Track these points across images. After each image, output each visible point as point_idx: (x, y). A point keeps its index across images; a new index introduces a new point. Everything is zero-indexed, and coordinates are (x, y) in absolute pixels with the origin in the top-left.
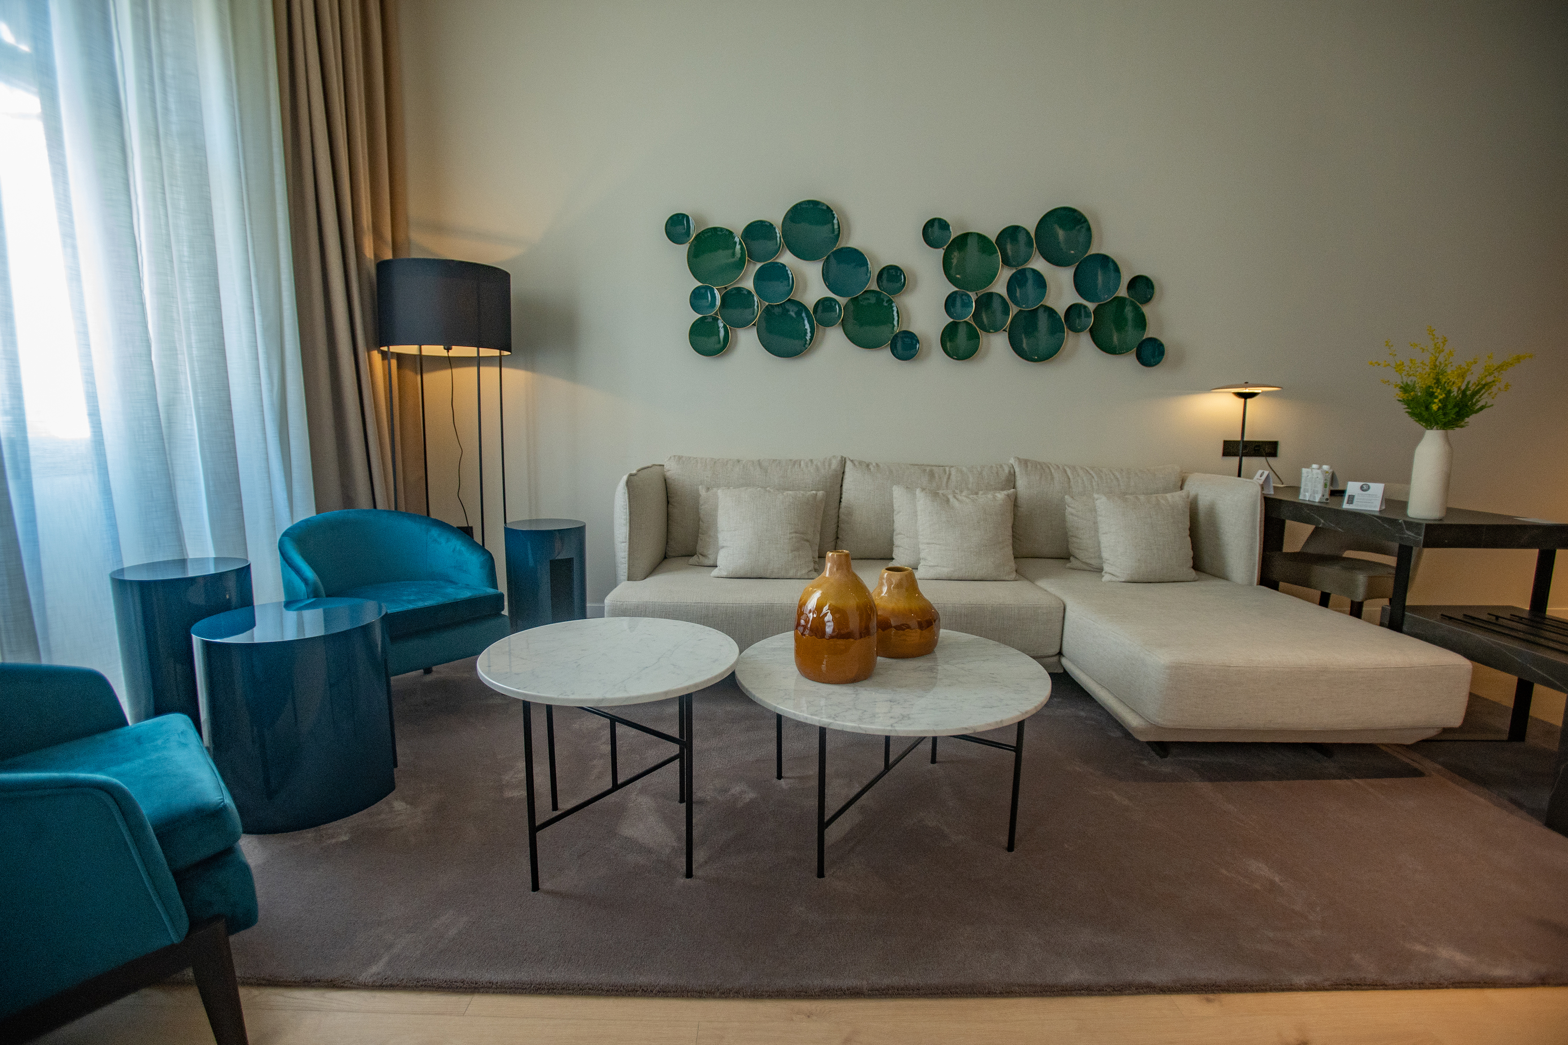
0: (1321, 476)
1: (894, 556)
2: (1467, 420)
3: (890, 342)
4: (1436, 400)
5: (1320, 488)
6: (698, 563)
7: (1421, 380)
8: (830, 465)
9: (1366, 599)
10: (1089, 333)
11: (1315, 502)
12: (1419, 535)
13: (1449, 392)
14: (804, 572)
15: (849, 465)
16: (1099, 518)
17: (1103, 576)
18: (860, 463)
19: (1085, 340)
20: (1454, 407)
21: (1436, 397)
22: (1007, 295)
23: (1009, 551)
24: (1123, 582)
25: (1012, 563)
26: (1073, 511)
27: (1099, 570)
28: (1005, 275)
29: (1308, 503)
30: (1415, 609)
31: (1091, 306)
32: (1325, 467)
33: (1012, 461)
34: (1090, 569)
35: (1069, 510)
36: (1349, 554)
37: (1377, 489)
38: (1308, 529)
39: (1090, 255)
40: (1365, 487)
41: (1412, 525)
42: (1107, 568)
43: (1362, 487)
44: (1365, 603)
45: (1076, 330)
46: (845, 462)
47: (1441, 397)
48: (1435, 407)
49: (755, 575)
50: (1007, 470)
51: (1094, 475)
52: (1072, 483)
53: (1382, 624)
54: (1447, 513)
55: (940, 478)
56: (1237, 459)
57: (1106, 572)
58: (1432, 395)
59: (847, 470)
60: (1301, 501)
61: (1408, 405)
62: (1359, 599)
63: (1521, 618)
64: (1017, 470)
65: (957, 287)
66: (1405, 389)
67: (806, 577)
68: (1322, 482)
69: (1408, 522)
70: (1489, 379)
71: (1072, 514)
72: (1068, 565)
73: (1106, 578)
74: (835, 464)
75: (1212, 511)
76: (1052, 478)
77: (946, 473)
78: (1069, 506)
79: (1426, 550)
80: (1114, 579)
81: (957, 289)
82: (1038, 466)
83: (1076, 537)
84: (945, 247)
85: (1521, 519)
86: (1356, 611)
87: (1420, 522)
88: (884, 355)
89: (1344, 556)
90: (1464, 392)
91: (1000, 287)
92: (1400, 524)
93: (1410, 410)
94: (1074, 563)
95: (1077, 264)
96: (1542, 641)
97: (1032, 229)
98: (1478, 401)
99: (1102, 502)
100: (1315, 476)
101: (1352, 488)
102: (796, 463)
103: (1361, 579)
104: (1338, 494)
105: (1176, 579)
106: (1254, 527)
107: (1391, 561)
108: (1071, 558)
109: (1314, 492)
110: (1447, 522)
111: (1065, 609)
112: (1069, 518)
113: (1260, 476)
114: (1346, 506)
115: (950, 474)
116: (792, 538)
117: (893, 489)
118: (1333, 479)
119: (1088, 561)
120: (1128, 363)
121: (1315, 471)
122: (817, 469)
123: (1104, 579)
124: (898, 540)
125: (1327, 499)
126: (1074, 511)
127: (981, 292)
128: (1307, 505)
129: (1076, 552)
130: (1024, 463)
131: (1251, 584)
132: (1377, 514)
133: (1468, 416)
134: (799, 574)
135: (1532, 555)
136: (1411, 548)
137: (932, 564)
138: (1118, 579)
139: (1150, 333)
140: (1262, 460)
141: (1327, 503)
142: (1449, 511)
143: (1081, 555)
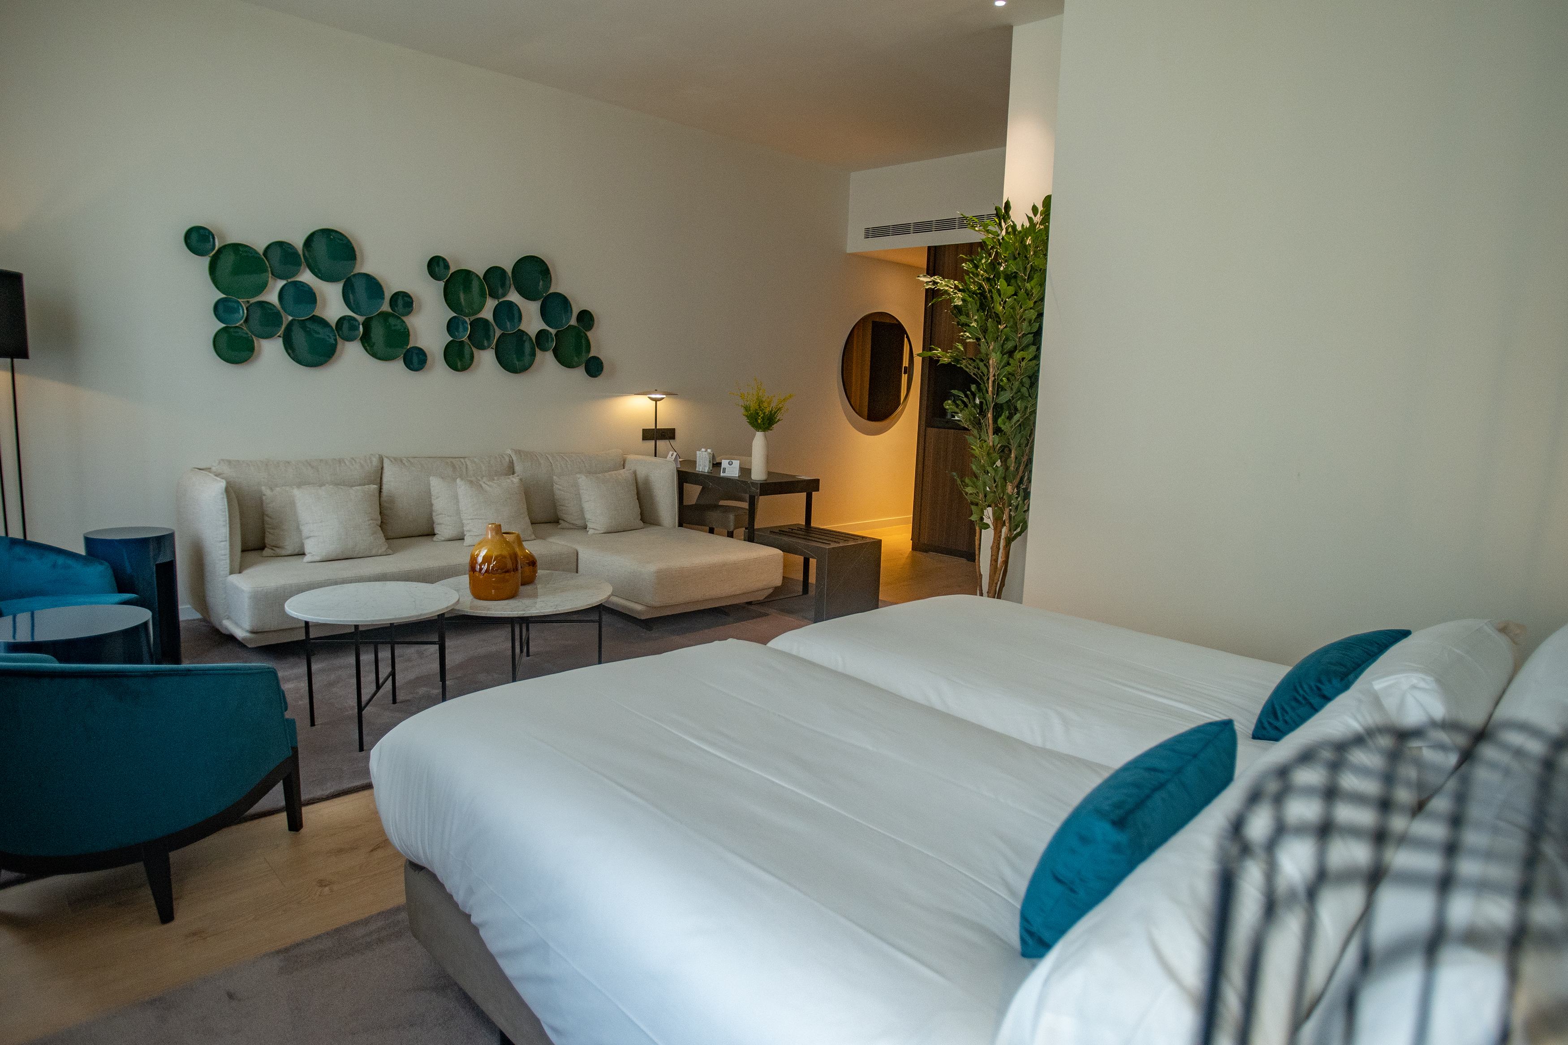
0: (707, 456)
1: (436, 532)
2: (773, 426)
3: (402, 355)
4: (760, 418)
5: (707, 463)
6: (274, 554)
7: (753, 406)
8: (371, 462)
9: (735, 529)
10: (552, 352)
11: (705, 472)
12: (758, 489)
13: (765, 413)
14: (384, 549)
15: (386, 461)
16: (581, 491)
17: (588, 531)
18: (395, 459)
19: (549, 356)
20: (768, 420)
21: (760, 416)
22: (493, 321)
23: (527, 520)
24: (603, 533)
25: (531, 528)
26: (560, 487)
27: (585, 528)
28: (491, 304)
29: (701, 473)
30: (759, 530)
31: (553, 331)
32: (709, 450)
33: (509, 452)
34: (574, 527)
35: (556, 486)
36: (722, 503)
37: (736, 463)
38: (699, 488)
39: (551, 293)
40: (731, 463)
41: (754, 484)
42: (589, 525)
43: (729, 463)
44: (734, 532)
45: (544, 349)
46: (383, 460)
47: (761, 416)
48: (759, 421)
49: (345, 556)
50: (507, 459)
51: (567, 459)
52: (554, 466)
53: (744, 540)
54: (768, 476)
55: (460, 468)
56: (653, 442)
57: (590, 528)
58: (758, 414)
59: (385, 465)
60: (697, 472)
61: (748, 418)
62: (731, 530)
63: (801, 529)
64: (514, 458)
65: (456, 314)
66: (747, 409)
67: (385, 554)
68: (708, 460)
69: (753, 482)
70: (781, 406)
71: (559, 490)
72: (559, 526)
73: (591, 532)
74: (375, 461)
75: (647, 482)
76: (540, 464)
77: (463, 465)
78: (556, 484)
79: (761, 497)
80: (596, 532)
81: (456, 315)
82: (529, 456)
83: (563, 506)
84: (445, 280)
85: (800, 477)
86: (730, 535)
87: (757, 482)
88: (398, 365)
89: (719, 504)
90: (771, 412)
91: (487, 313)
92: (749, 484)
93: (748, 421)
94: (563, 524)
95: (542, 299)
96: (810, 538)
97: (509, 269)
98: (777, 416)
99: (583, 481)
100: (704, 456)
101: (725, 463)
102: (341, 461)
103: (732, 517)
104: (717, 465)
105: (632, 528)
106: (674, 490)
107: (745, 505)
108: (561, 521)
109: (705, 466)
110: (768, 481)
111: (577, 554)
112: (557, 492)
113: (671, 456)
114: (722, 474)
115: (466, 464)
116: (371, 524)
117: (430, 479)
118: (714, 457)
119: (573, 522)
120: (579, 374)
121: (704, 453)
122: (362, 466)
123: (589, 533)
124: (437, 519)
125: (711, 470)
126: (562, 488)
127: (472, 318)
128: (701, 475)
129: (565, 516)
130: (518, 452)
131: (674, 527)
132: (737, 478)
133: (773, 425)
134: (380, 552)
135: (804, 495)
136: (755, 496)
137: (476, 534)
138: (598, 532)
139: (592, 354)
140: (667, 442)
141: (711, 473)
142: (770, 474)
143: (568, 518)
